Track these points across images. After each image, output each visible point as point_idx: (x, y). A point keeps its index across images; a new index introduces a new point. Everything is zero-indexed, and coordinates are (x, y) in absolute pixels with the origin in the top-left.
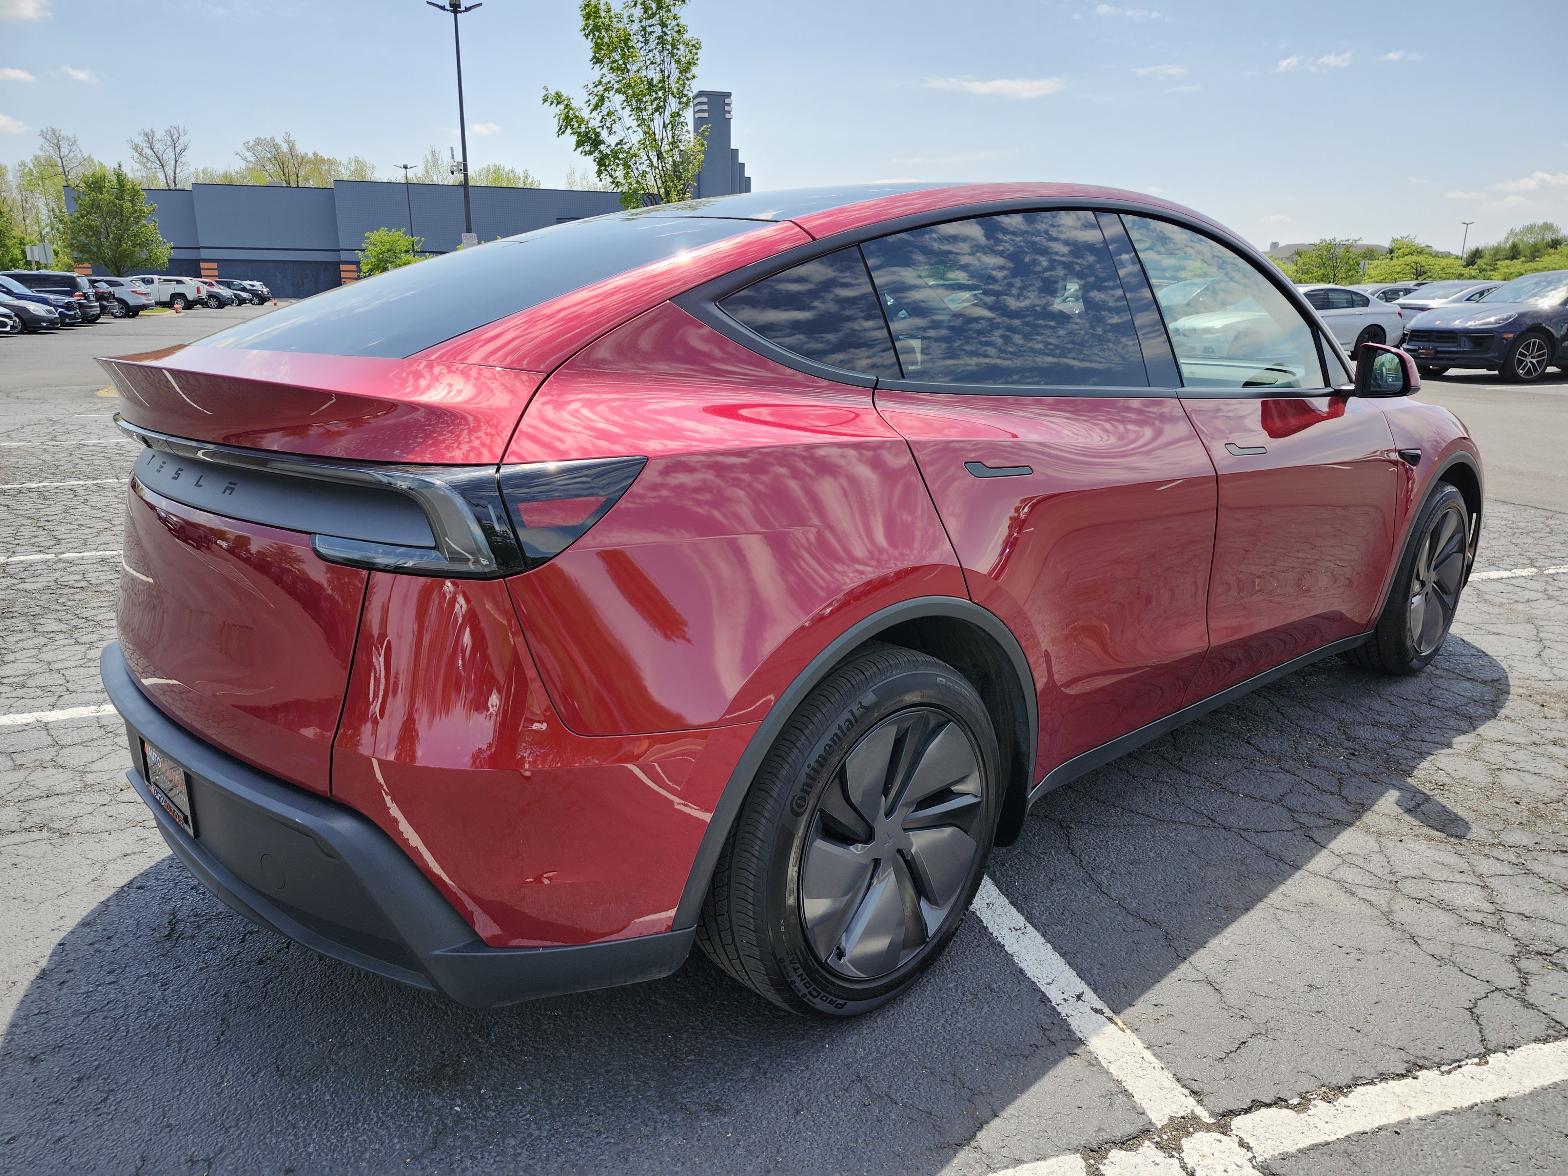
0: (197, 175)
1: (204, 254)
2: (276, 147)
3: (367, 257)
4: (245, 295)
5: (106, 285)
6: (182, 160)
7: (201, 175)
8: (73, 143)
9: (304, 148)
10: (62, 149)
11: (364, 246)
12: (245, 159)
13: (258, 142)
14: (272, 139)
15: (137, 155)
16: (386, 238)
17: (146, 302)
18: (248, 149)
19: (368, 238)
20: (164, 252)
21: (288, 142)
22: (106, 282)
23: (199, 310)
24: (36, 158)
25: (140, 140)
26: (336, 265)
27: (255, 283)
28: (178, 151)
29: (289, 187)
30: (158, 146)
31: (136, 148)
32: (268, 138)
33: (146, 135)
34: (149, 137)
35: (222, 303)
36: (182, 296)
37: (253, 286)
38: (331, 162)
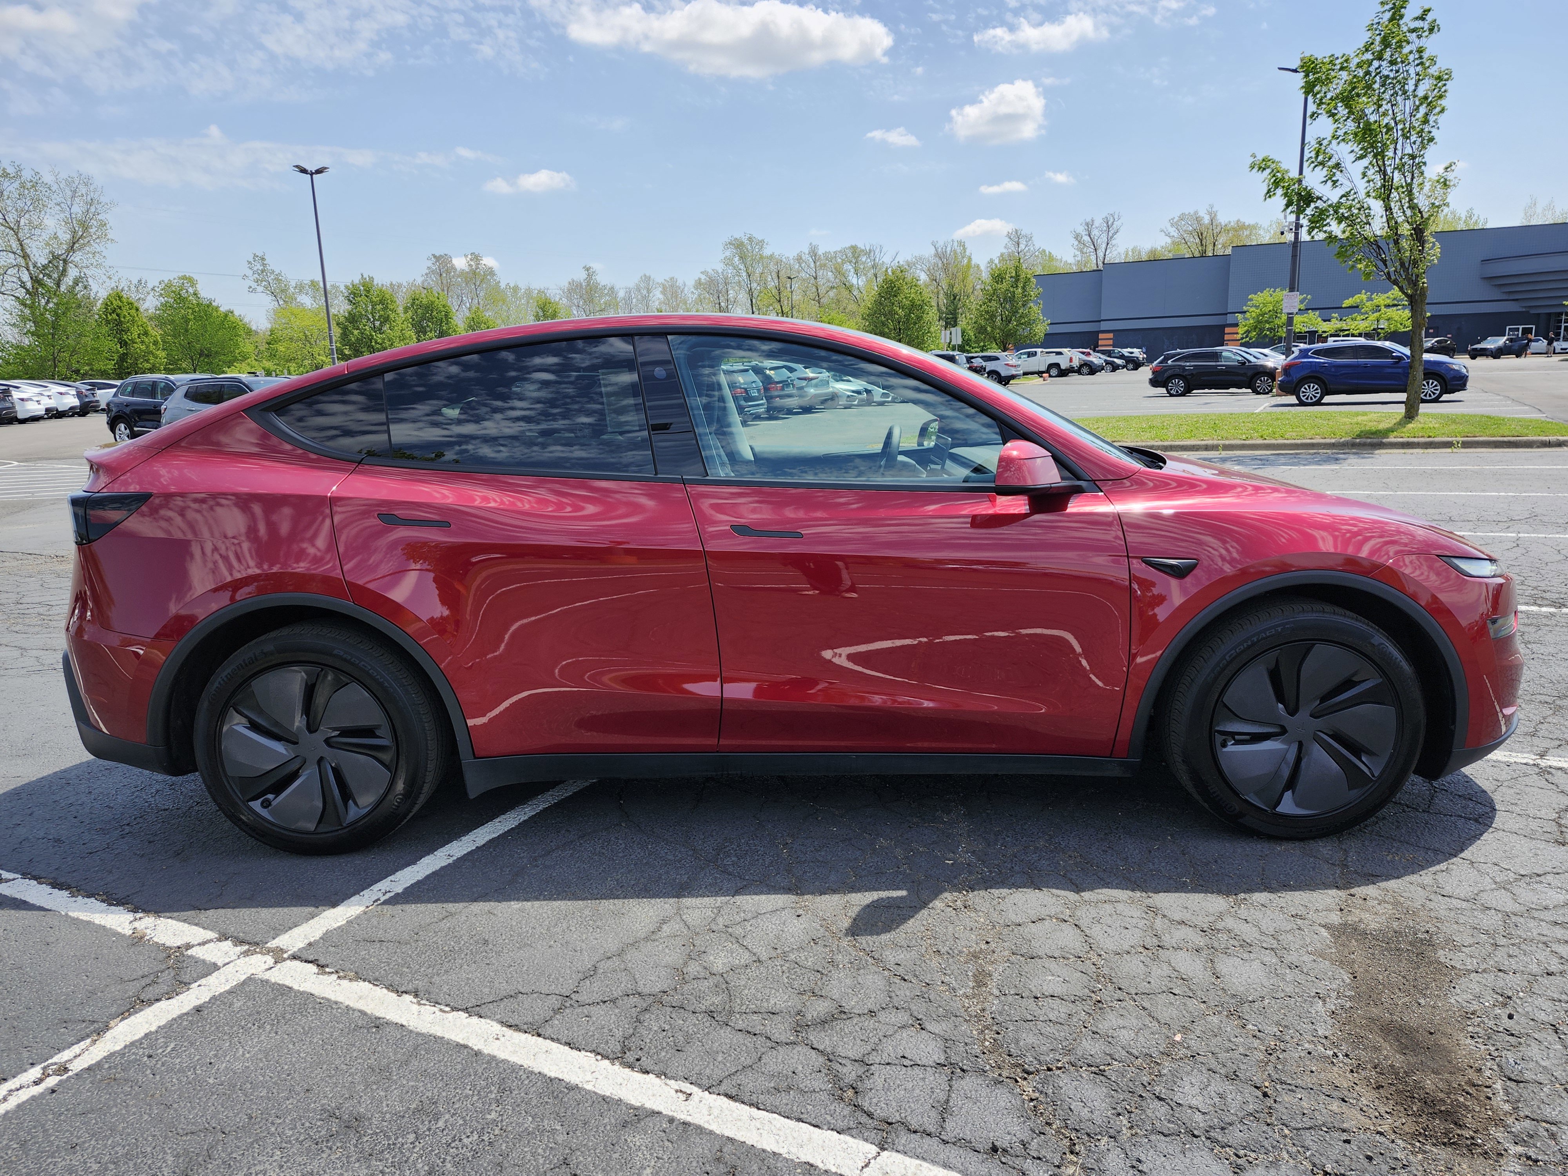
0: (1127, 254)
1: (1104, 326)
2: (1198, 220)
3: (1246, 319)
4: (1119, 362)
5: (980, 360)
6: (1113, 242)
7: (1130, 253)
8: (1029, 239)
9: (1225, 218)
10: (1021, 245)
11: (1245, 308)
12: (1168, 235)
13: (1182, 217)
14: (1196, 213)
15: (1076, 243)
16: (1270, 299)
17: (1014, 373)
18: (1172, 225)
19: (1251, 300)
20: (1041, 329)
21: (1210, 213)
22: (982, 357)
23: (1074, 378)
24: (1002, 255)
25: (1081, 230)
26: (1221, 329)
27: (1135, 350)
28: (1110, 234)
29: (1203, 255)
30: (1095, 233)
31: (1077, 237)
32: (1192, 213)
33: (1087, 224)
34: (1089, 226)
35: (1093, 370)
36: (1057, 365)
37: (1132, 353)
38: (1253, 228)
